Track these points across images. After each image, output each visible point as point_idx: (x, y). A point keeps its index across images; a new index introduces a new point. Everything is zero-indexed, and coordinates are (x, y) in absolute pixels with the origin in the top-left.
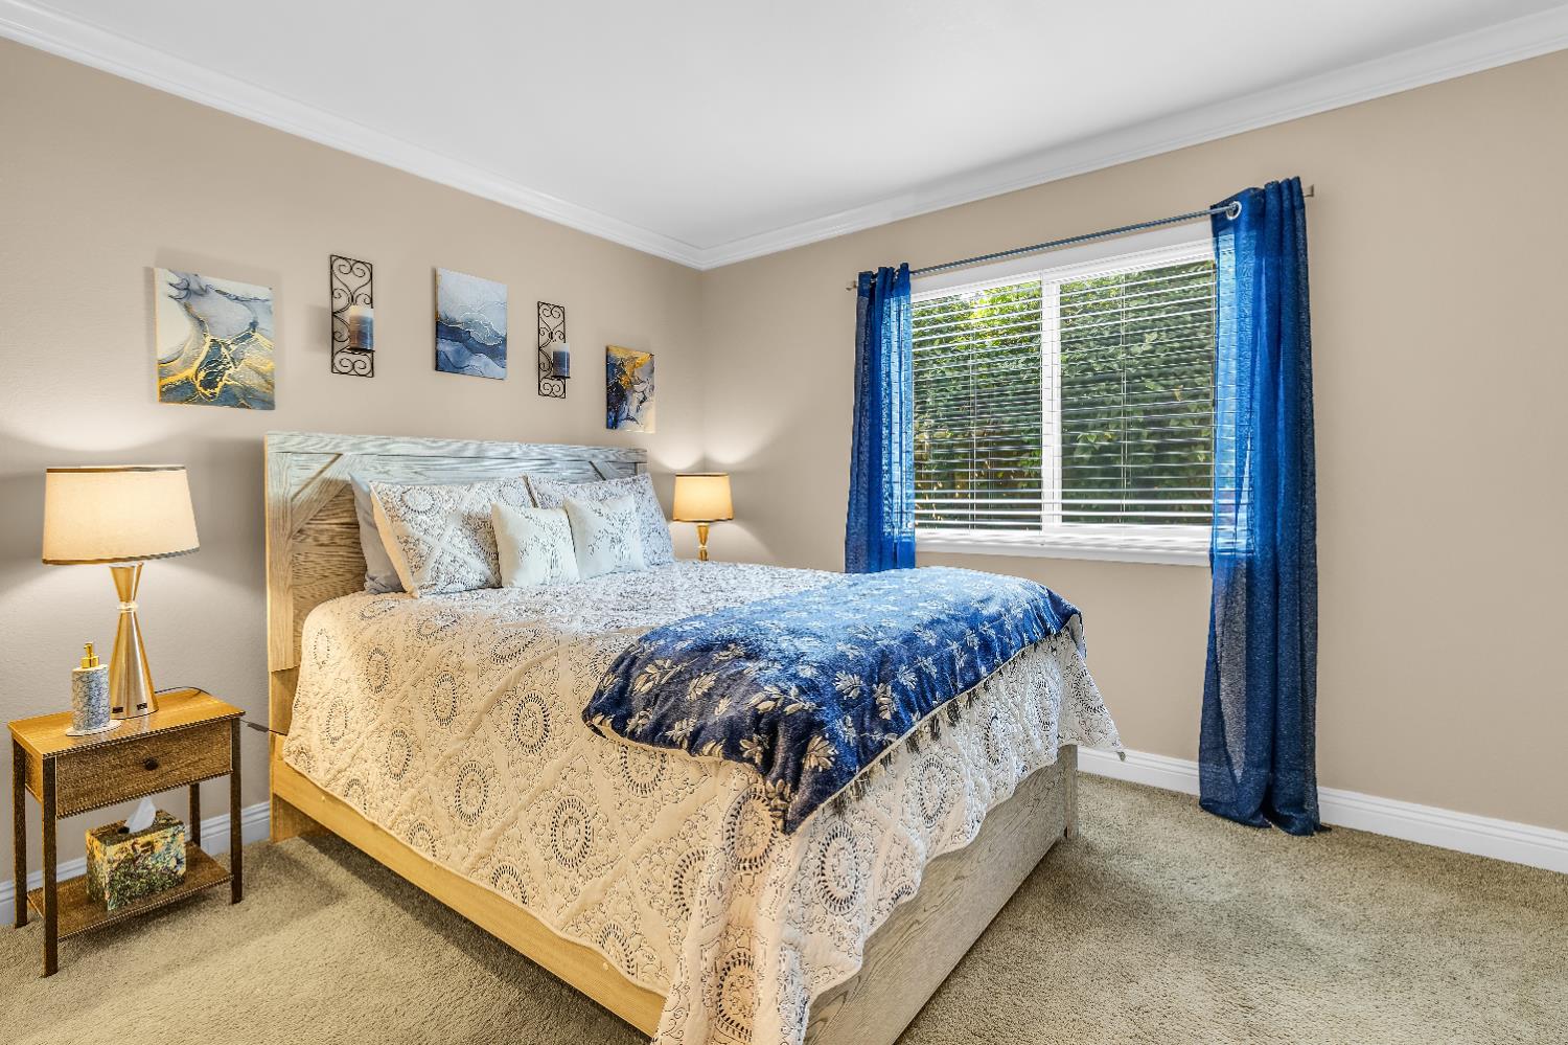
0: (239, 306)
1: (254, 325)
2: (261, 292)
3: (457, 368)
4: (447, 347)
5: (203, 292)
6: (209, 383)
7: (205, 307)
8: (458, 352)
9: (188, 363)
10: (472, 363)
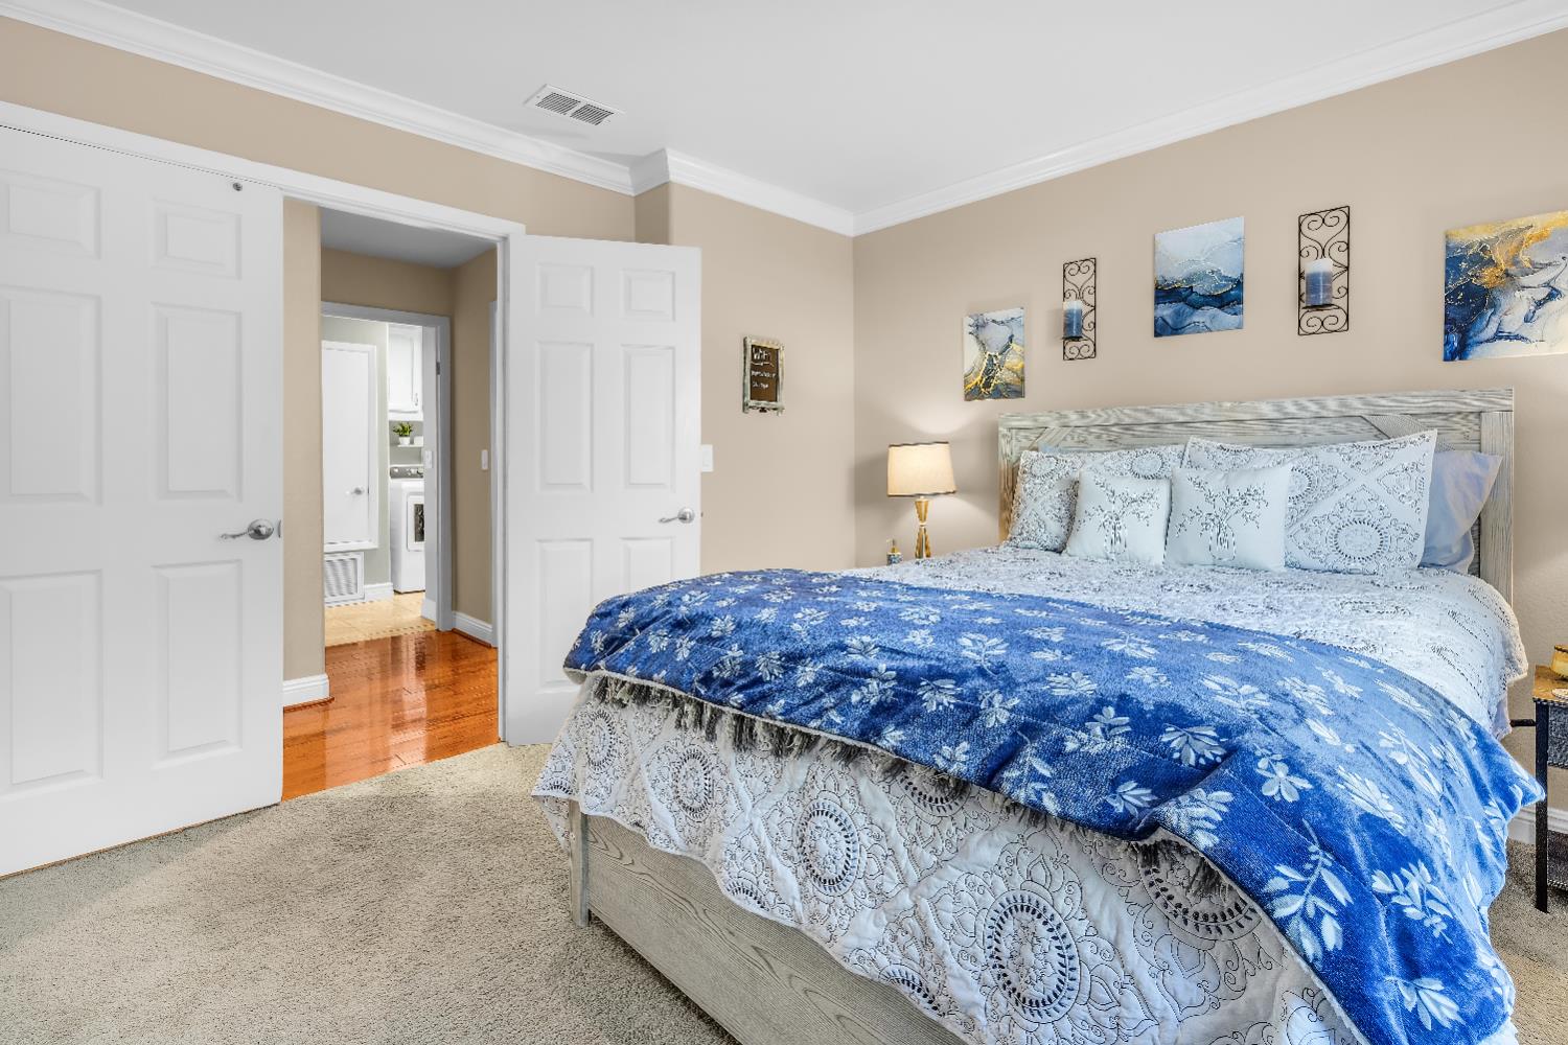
0: (1001, 327)
1: (1011, 339)
2: (1014, 313)
3: (1176, 330)
4: (1167, 311)
5: (984, 325)
6: (987, 385)
7: (985, 334)
8: (1178, 314)
9: (976, 375)
10: (1196, 319)
